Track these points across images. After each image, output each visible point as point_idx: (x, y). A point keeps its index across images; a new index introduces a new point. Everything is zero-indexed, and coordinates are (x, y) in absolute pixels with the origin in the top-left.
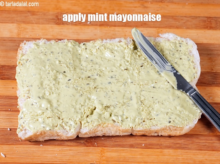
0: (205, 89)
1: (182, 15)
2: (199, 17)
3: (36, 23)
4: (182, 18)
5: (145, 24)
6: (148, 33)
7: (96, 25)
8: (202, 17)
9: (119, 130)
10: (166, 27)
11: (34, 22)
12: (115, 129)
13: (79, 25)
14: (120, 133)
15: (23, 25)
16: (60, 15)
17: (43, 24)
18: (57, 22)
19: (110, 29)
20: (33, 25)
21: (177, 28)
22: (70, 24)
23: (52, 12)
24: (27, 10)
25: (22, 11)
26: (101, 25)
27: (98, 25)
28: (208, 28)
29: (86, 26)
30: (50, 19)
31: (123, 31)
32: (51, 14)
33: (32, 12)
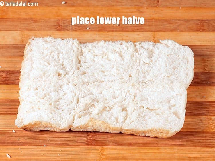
0: (199, 88)
1: (176, 19)
2: (192, 20)
3: (38, 30)
4: (176, 22)
5: (141, 28)
6: (144, 37)
7: (95, 30)
8: (194, 20)
10: (161, 30)
11: (36, 29)
12: (105, 126)
13: (79, 30)
15: (26, 32)
16: (61, 22)
17: (45, 30)
18: (58, 28)
19: (108, 34)
20: (35, 32)
21: (172, 31)
22: (70, 30)
23: (53, 19)
24: (30, 18)
25: (25, 19)
26: (99, 30)
27: (97, 30)
28: (201, 30)
29: (86, 31)
30: (52, 26)
31: (121, 35)
32: (52, 21)
33: (35, 20)
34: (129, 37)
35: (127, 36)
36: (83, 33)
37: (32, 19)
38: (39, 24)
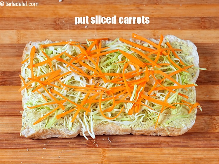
0: (201, 87)
1: (176, 17)
2: (193, 17)
3: (35, 29)
4: (177, 19)
5: (141, 26)
6: (144, 35)
7: (94, 29)
8: (196, 17)
9: (119, 129)
10: (162, 28)
11: (33, 28)
12: (115, 128)
13: (77, 29)
14: (119, 132)
15: (23, 32)
16: (58, 20)
17: (41, 29)
18: (55, 27)
19: (107, 32)
20: (32, 31)
21: (172, 29)
22: (68, 28)
23: (50, 18)
24: (26, 17)
25: (21, 18)
26: (98, 29)
27: (96, 29)
28: (202, 28)
29: (84, 30)
30: (49, 25)
31: (120, 34)
32: (49, 19)
33: (31, 18)
34: (129, 36)
35: (127, 35)
36: (81, 31)
37: (29, 18)
38: (36, 23)
